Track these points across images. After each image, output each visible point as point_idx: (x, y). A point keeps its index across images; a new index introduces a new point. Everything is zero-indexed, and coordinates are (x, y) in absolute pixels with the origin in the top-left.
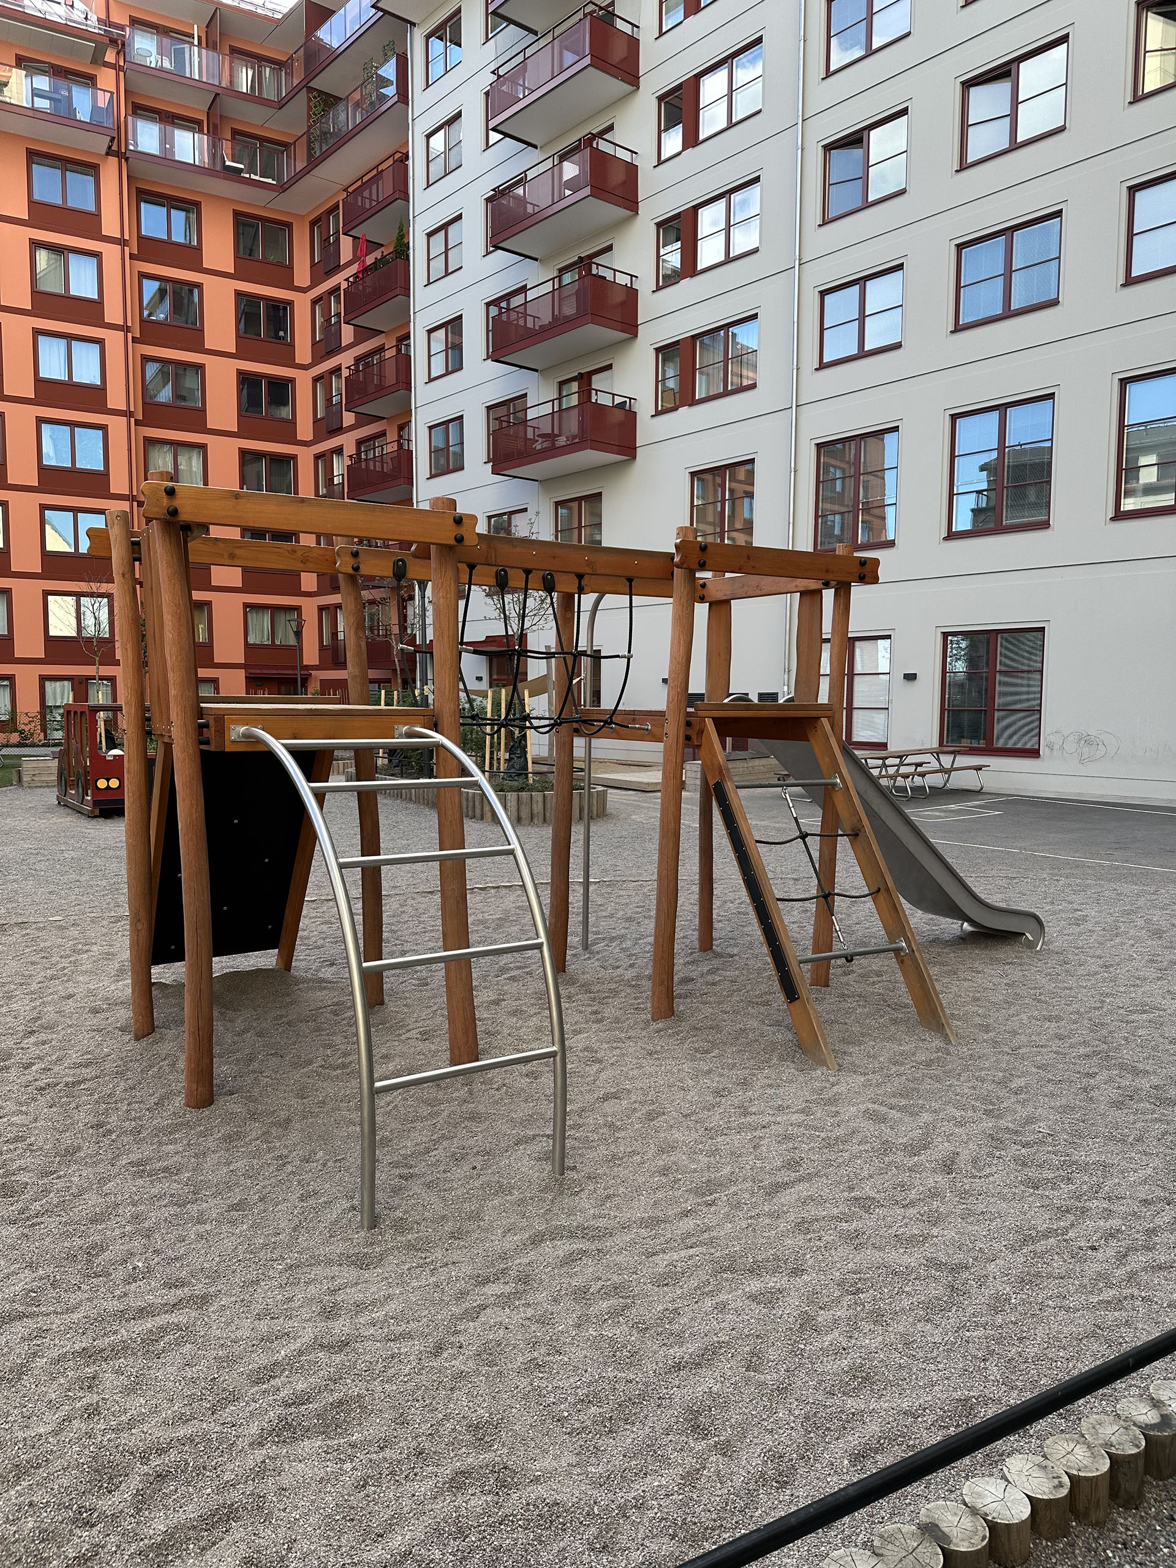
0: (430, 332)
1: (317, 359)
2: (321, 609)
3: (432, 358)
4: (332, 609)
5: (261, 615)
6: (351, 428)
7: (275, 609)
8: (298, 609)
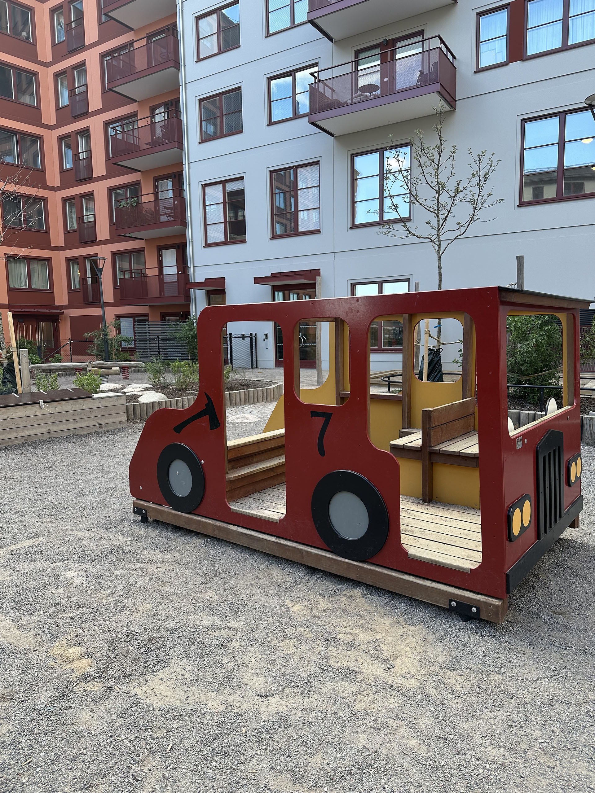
0: (198, 18)
1: (57, 58)
2: (69, 260)
3: (201, 41)
4: (81, 261)
5: (18, 265)
6: (98, 112)
7: (30, 259)
8: (48, 260)
